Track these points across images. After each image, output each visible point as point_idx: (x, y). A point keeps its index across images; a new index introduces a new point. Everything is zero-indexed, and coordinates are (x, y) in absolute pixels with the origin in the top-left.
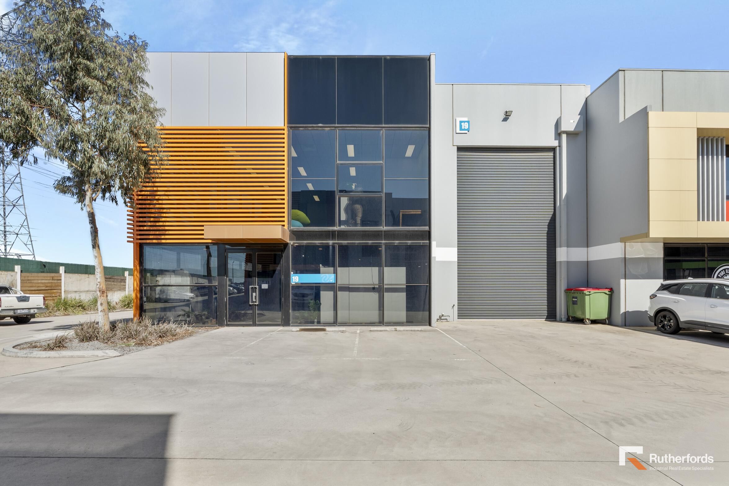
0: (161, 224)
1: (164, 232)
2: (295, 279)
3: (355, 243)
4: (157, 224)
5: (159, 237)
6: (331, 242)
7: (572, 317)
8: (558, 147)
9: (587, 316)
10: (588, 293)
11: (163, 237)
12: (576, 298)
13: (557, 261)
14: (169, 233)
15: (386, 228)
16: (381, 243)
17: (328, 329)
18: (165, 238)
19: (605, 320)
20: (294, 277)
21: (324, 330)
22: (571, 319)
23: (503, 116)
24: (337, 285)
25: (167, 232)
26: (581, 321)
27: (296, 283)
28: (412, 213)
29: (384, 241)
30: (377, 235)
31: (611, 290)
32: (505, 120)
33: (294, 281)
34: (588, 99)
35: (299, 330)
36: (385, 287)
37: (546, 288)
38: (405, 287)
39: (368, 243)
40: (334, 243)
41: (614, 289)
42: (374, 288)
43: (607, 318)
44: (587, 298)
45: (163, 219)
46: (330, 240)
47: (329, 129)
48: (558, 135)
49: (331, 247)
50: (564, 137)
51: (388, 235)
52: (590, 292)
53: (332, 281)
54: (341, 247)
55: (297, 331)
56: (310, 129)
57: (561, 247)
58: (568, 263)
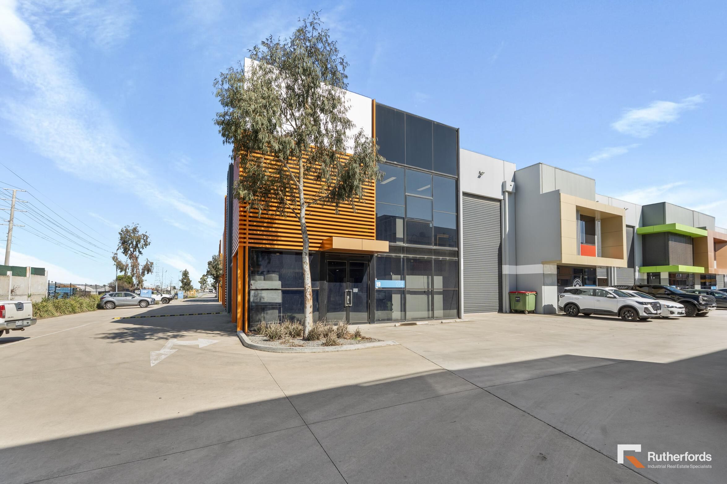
0: (274, 230)
1: (276, 238)
2: (379, 284)
3: (417, 257)
4: (270, 229)
5: (271, 242)
6: (402, 255)
7: (514, 310)
8: (503, 200)
9: (527, 309)
10: (528, 295)
11: (275, 242)
12: (519, 298)
13: (503, 273)
14: (281, 239)
15: (435, 247)
16: (432, 258)
17: (418, 323)
18: (277, 243)
19: (534, 311)
20: (377, 283)
21: (415, 324)
22: (513, 311)
23: (478, 175)
24: (406, 289)
25: (279, 238)
26: (523, 312)
27: (379, 288)
28: (445, 237)
29: (434, 256)
30: (430, 252)
31: (536, 292)
32: (479, 177)
33: (377, 286)
34: (515, 172)
35: (399, 325)
36: (434, 290)
37: (498, 291)
38: (442, 290)
39: (424, 258)
40: (404, 257)
41: (538, 292)
42: (425, 292)
43: (535, 310)
44: (527, 297)
45: (276, 226)
46: (401, 254)
47: (400, 166)
48: (504, 192)
49: (402, 259)
50: (507, 194)
51: (437, 253)
52: (528, 294)
53: (402, 286)
54: (408, 259)
55: (399, 326)
56: (388, 164)
57: (505, 265)
58: (510, 275)
